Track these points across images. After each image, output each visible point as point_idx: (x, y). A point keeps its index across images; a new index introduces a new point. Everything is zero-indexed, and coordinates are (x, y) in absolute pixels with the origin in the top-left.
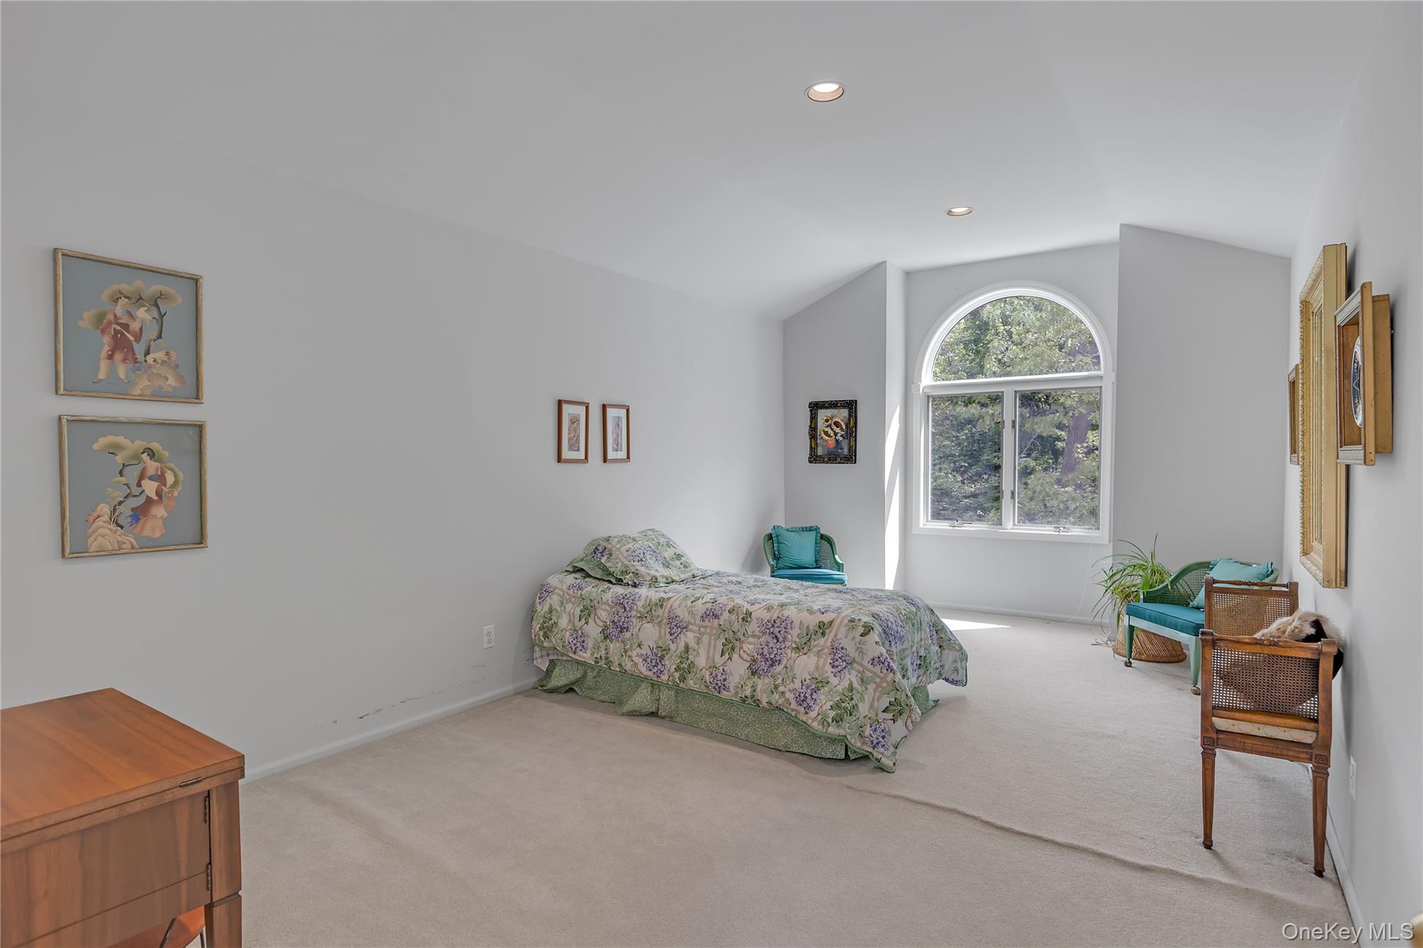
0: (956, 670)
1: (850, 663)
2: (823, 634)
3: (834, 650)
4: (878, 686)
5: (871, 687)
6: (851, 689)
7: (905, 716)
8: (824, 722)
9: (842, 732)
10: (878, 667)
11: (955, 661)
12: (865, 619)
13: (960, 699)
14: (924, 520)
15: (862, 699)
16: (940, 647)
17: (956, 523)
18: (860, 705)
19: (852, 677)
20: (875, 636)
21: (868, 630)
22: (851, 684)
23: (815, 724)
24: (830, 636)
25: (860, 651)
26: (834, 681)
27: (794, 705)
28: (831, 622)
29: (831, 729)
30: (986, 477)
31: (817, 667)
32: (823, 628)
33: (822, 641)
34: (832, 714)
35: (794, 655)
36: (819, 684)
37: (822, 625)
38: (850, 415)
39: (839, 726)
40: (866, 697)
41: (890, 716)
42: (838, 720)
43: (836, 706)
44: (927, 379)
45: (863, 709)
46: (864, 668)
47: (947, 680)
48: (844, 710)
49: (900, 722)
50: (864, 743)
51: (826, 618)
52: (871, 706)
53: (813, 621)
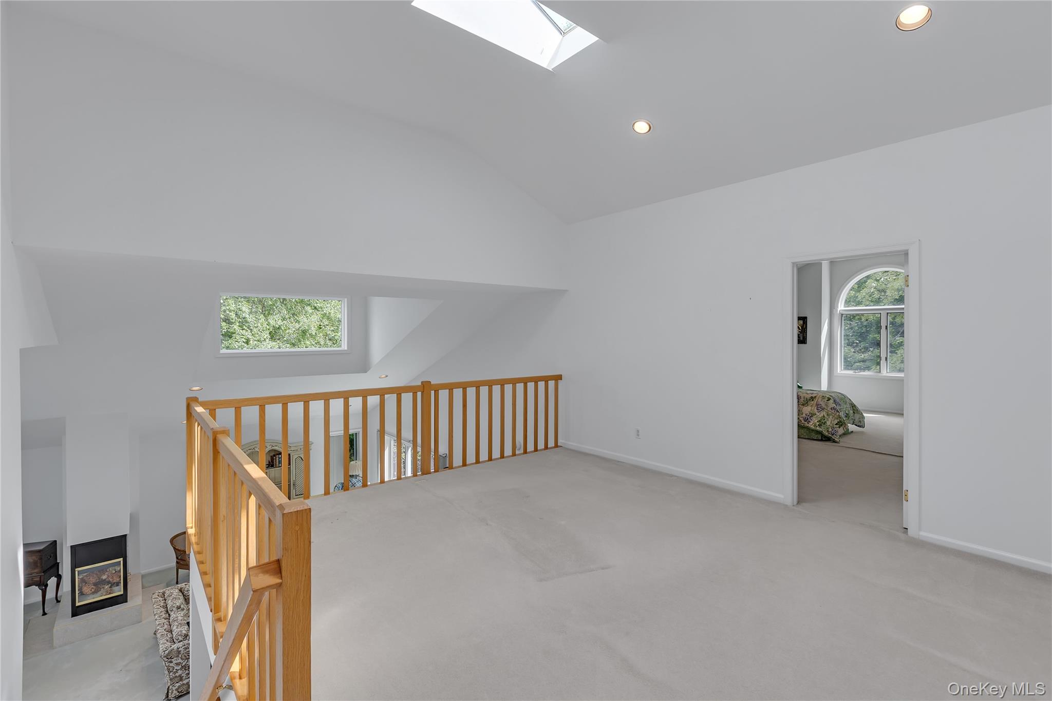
0: (860, 421)
1: (823, 409)
2: (813, 400)
3: (817, 405)
4: (833, 416)
5: (831, 417)
6: (824, 417)
7: (843, 426)
8: (815, 426)
9: (821, 429)
10: (833, 411)
11: (860, 418)
12: (828, 396)
13: (862, 433)
14: (839, 369)
15: (828, 420)
16: (854, 412)
17: (857, 371)
18: (827, 422)
19: (823, 413)
20: (831, 401)
21: (829, 399)
22: (824, 415)
23: (812, 426)
24: (815, 401)
25: (827, 405)
26: (818, 414)
27: (803, 421)
28: (815, 397)
29: (817, 428)
30: (871, 349)
31: (811, 410)
32: (812, 398)
33: (812, 402)
34: (818, 423)
35: (802, 407)
36: (812, 415)
37: (812, 397)
38: (804, 323)
39: (820, 428)
40: (829, 420)
41: (838, 426)
42: (820, 425)
43: (819, 421)
44: (841, 307)
45: (828, 423)
46: (828, 410)
47: (856, 425)
48: (822, 423)
49: (841, 428)
50: (829, 434)
51: (814, 395)
52: (831, 423)
53: (808, 396)
